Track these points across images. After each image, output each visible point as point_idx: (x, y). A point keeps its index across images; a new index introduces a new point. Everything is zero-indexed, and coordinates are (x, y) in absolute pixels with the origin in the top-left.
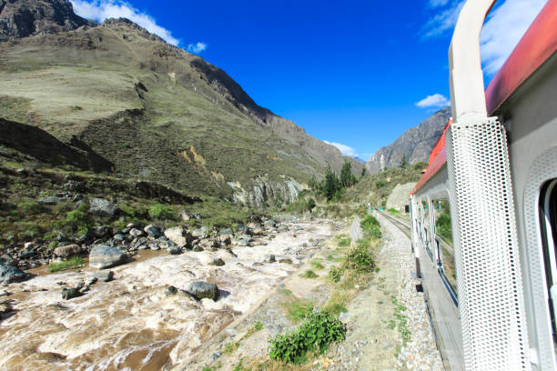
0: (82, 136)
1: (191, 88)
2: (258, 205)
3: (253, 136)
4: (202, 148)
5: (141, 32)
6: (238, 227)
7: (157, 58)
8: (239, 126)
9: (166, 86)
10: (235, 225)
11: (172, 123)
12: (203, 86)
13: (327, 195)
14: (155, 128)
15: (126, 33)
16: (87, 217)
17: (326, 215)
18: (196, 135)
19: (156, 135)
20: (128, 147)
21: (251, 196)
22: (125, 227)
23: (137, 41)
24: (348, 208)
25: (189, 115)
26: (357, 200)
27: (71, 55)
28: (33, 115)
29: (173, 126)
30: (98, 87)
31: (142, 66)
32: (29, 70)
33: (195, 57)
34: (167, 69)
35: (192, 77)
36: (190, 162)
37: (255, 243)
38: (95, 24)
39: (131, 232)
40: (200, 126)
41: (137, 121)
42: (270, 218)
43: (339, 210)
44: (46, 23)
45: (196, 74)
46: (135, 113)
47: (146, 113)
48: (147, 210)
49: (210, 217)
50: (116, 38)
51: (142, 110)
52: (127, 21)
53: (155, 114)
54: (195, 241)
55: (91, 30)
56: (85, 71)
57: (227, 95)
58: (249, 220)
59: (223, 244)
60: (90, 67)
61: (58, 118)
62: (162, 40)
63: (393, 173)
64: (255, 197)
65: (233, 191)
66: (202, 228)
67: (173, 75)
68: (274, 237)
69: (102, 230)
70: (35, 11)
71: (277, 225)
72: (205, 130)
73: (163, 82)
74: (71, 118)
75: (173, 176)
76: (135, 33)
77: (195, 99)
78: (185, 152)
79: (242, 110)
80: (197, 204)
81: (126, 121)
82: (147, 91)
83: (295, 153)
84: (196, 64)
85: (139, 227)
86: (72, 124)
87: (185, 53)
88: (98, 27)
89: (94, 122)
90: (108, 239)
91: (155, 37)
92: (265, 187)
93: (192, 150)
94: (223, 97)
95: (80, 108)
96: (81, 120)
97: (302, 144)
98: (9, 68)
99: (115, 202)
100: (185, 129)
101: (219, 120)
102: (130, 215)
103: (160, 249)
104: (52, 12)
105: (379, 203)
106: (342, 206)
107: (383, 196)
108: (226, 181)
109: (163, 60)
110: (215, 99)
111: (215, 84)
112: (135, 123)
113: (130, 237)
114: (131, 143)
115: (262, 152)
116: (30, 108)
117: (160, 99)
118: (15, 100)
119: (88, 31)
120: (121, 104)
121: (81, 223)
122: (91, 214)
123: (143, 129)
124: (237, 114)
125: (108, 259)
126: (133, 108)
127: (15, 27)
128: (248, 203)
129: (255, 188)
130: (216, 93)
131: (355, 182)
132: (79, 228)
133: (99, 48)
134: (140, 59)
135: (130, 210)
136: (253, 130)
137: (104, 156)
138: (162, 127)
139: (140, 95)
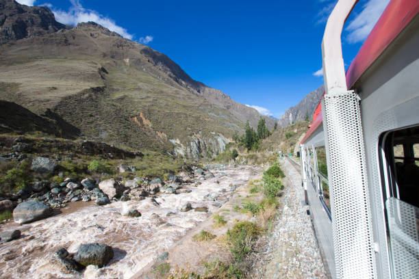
0: (56, 109)
1: (141, 69)
2: (194, 156)
3: (189, 103)
4: (149, 113)
5: (104, 31)
6: (169, 176)
7: (115, 49)
8: (178, 96)
9: (122, 69)
10: (166, 175)
11: (125, 96)
12: (150, 67)
13: (248, 146)
14: (113, 100)
15: (92, 33)
16: (27, 174)
17: (247, 162)
18: (145, 104)
19: (113, 105)
20: (91, 116)
21: (189, 150)
22: (63, 181)
23: (101, 37)
24: (264, 156)
25: (139, 89)
26: (271, 149)
27: (53, 50)
28: (20, 95)
29: (126, 99)
30: (71, 72)
31: (105, 55)
32: (21, 63)
33: (145, 47)
34: (123, 56)
35: (142, 60)
36: (140, 125)
37: (181, 190)
38: (70, 27)
39: (67, 186)
40: (148, 97)
41: (99, 96)
42: (199, 167)
43: (257, 158)
44: (35, 29)
45: (144, 58)
46: (97, 90)
47: (106, 89)
48: (87, 165)
49: (145, 169)
50: (86, 36)
51: (103, 87)
52: (93, 24)
53: (113, 90)
54: (126, 191)
55: (67, 31)
56: (61, 61)
57: (169, 73)
58: (180, 170)
59: (152, 193)
60: (66, 58)
61: (38, 97)
62: (119, 35)
63: (299, 125)
64: (191, 151)
65: (174, 147)
66: (135, 179)
67: (127, 60)
68: (200, 184)
69: (39, 185)
70: (27, 21)
71: (205, 172)
72: (151, 100)
73: (120, 66)
74: (48, 95)
75: (126, 136)
76: (99, 32)
77: (143, 77)
78: (136, 118)
79: (181, 84)
80: (137, 158)
81: (90, 96)
82: (107, 73)
83: (223, 114)
84: (145, 51)
85: (76, 180)
86: (48, 101)
87: (137, 44)
88: (73, 29)
89: (66, 98)
90: (45, 193)
91: (114, 34)
92: (199, 142)
93: (141, 116)
94: (166, 74)
95: (55, 89)
96: (56, 97)
97: (228, 107)
98: (7, 62)
99: (60, 159)
100: (136, 100)
101: (162, 92)
102: (69, 171)
103: (90, 200)
104: (39, 20)
105: (289, 151)
106: (259, 154)
107: (292, 145)
108: (169, 139)
109: (120, 50)
110: (160, 76)
111: (160, 65)
112: (97, 97)
113: (66, 190)
114: (94, 113)
115: (196, 115)
116: (18, 90)
117: (117, 79)
118: (9, 85)
119: (65, 33)
120: (87, 84)
121: (20, 179)
122: (32, 171)
123: (103, 102)
124: (177, 87)
125: (30, 214)
126: (96, 86)
127: (13, 33)
128: (186, 155)
129: (192, 143)
130: (160, 72)
131: (269, 134)
132: (17, 184)
133: (73, 44)
134: (104, 50)
135: (70, 166)
136: (189, 98)
137: (72, 124)
138: (118, 99)
139: (102, 77)
